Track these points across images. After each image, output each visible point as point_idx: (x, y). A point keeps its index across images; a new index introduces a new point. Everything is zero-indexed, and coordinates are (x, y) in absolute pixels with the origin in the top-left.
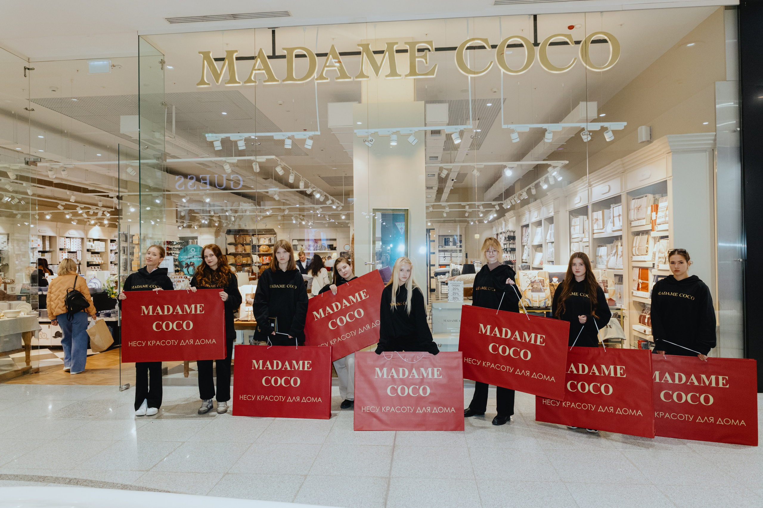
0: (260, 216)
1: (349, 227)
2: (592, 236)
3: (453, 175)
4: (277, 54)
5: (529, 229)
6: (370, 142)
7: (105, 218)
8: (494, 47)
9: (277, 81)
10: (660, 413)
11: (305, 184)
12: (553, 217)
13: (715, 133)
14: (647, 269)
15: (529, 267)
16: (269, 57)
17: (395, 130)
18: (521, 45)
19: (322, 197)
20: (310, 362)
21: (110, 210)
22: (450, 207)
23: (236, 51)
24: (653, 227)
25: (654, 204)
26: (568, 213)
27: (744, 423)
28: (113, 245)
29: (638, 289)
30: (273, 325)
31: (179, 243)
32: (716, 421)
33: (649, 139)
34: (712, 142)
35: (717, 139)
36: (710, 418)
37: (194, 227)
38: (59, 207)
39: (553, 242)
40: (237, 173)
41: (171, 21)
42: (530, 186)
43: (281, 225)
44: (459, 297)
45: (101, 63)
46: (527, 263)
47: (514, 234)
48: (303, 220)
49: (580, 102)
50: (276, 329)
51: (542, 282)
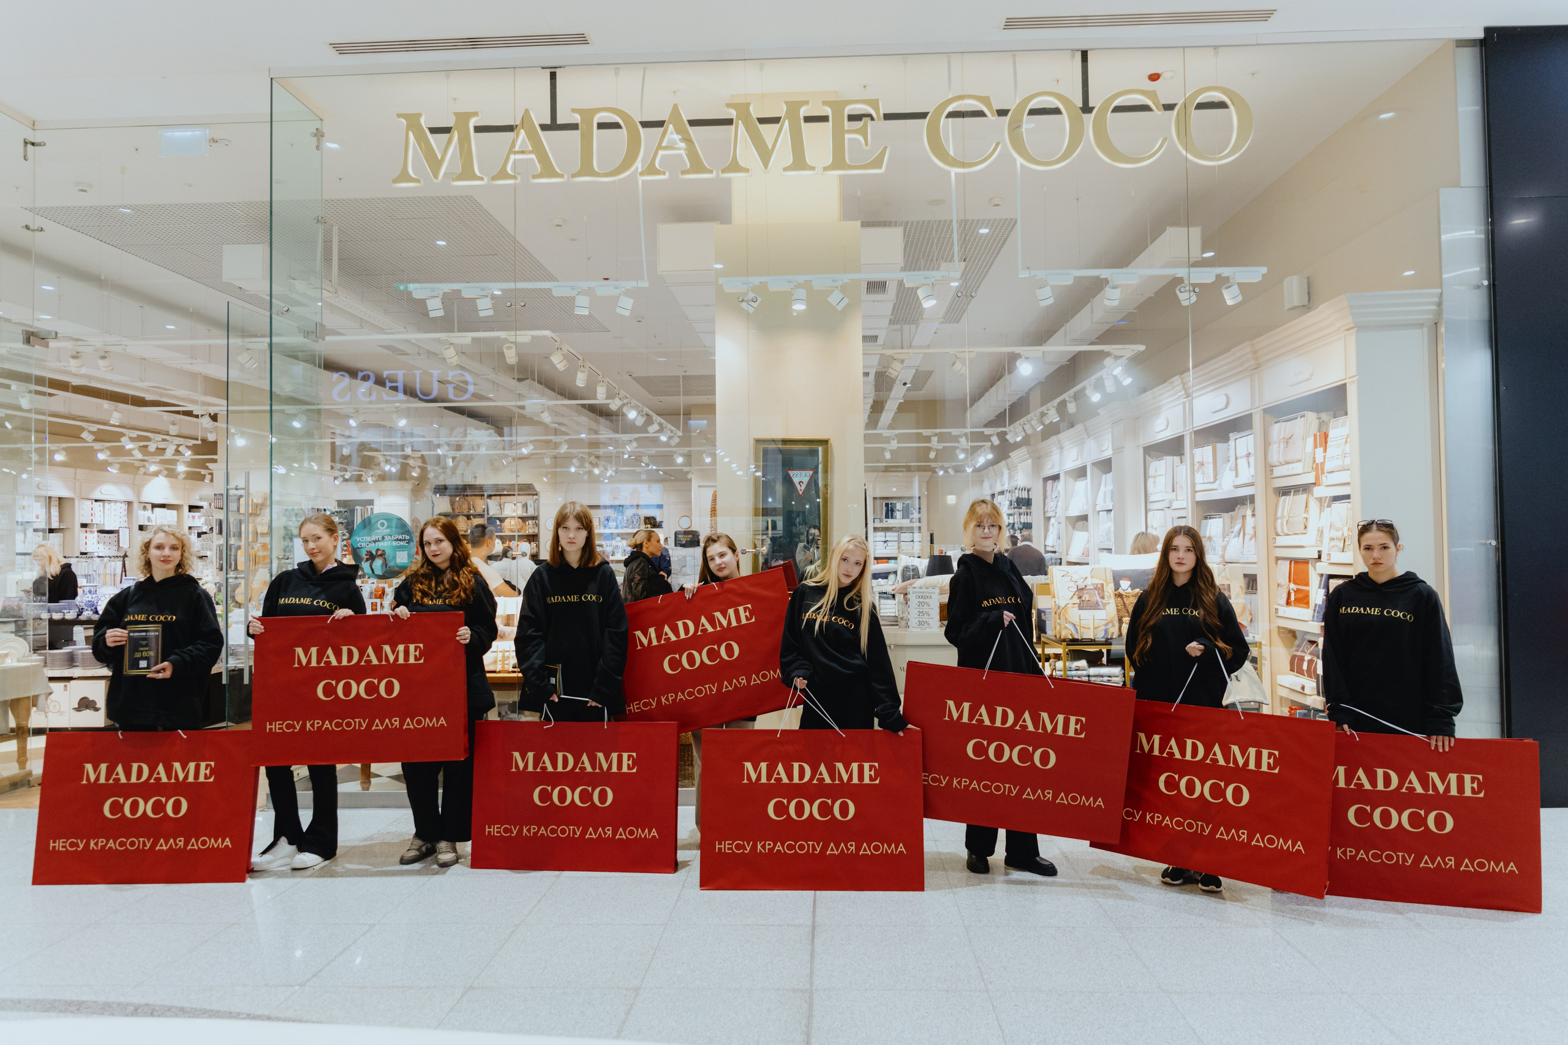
0: (507, 456)
1: (690, 480)
2: (1193, 497)
3: (908, 375)
4: (559, 121)
5: (1060, 485)
6: (752, 303)
7: (178, 460)
8: (1002, 113)
9: (562, 176)
10: (1348, 849)
11: (608, 392)
12: (1110, 459)
13: (1439, 291)
14: (1306, 562)
15: (1059, 561)
16: (544, 127)
17: (801, 279)
18: (1056, 111)
19: (639, 417)
20: (634, 754)
21: (192, 442)
22: (900, 438)
23: (475, 114)
24: (1317, 477)
25: (1319, 430)
26: (1141, 450)
27: (1515, 869)
28: (193, 517)
29: (1288, 603)
30: (553, 680)
31: (337, 512)
32: (1458, 864)
33: (1306, 303)
34: (1434, 307)
35: (1445, 303)
36: (1447, 859)
37: (367, 480)
38: (84, 435)
39: (1111, 510)
40: (462, 368)
41: (341, 49)
42: (1065, 396)
43: (549, 476)
44: (930, 621)
45: (189, 133)
46: (1055, 552)
47: (1028, 495)
48: (596, 465)
49: (1168, 227)
50: (560, 688)
51: (1100, 589)
